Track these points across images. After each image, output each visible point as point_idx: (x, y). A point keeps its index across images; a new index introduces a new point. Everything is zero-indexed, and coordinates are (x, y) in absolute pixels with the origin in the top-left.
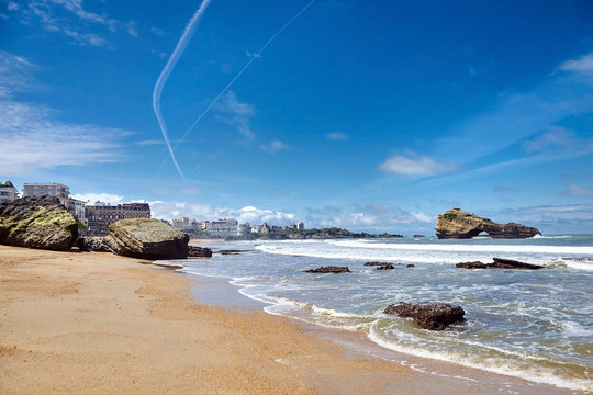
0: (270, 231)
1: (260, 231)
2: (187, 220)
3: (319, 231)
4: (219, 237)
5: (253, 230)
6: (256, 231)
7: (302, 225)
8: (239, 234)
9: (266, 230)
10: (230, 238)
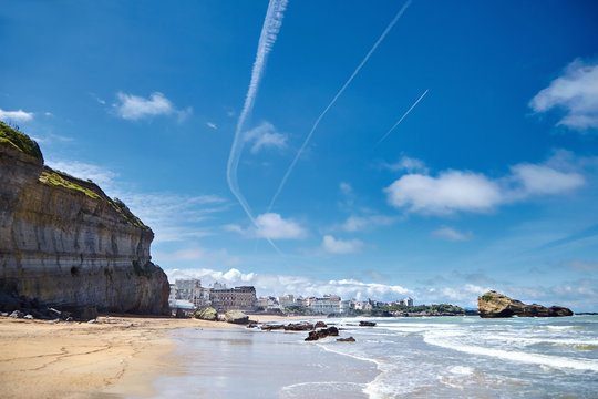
0: (374, 307)
1: (364, 307)
2: (292, 297)
3: (428, 308)
4: (322, 314)
5: (357, 307)
6: (360, 308)
7: (410, 301)
8: (341, 311)
9: (370, 307)
10: (332, 315)
